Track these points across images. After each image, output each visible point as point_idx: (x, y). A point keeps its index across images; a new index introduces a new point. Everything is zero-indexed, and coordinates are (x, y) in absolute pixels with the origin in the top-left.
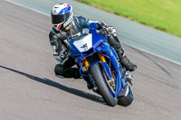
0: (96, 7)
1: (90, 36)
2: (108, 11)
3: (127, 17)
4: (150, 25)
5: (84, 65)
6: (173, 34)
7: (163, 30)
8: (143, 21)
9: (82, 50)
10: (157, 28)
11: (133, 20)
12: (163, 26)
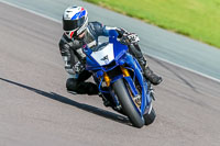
0: (105, 7)
1: (111, 46)
2: (119, 12)
3: (142, 19)
4: (171, 29)
5: (104, 80)
6: (198, 39)
7: (187, 35)
8: (162, 24)
9: (102, 63)
10: (179, 32)
11: (149, 23)
12: (186, 30)
